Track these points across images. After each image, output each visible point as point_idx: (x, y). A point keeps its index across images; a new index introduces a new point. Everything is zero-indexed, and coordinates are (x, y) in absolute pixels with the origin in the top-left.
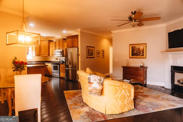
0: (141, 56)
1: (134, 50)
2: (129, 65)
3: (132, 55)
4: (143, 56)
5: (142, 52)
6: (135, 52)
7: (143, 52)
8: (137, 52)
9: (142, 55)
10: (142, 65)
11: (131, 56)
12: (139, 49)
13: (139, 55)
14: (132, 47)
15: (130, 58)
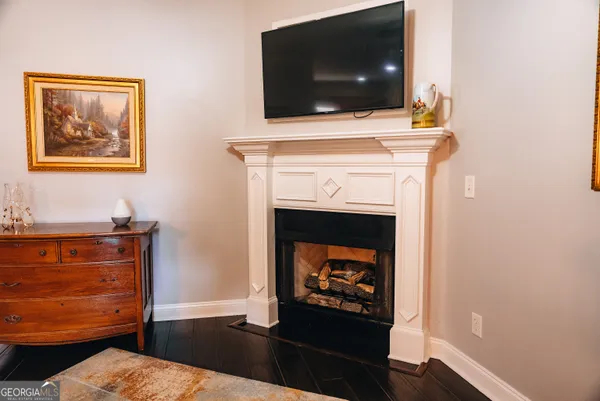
0: (115, 154)
1: (65, 114)
2: (27, 220)
3: (51, 148)
4: (127, 155)
5: (115, 133)
6: (69, 129)
7: (125, 135)
8: (84, 127)
9: (116, 149)
10: (122, 212)
11: (41, 156)
12: (96, 111)
13: (98, 153)
14: (46, 93)
15: (32, 168)
